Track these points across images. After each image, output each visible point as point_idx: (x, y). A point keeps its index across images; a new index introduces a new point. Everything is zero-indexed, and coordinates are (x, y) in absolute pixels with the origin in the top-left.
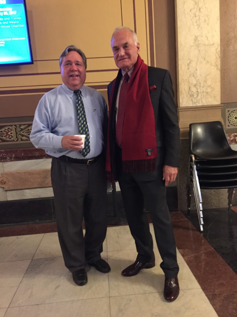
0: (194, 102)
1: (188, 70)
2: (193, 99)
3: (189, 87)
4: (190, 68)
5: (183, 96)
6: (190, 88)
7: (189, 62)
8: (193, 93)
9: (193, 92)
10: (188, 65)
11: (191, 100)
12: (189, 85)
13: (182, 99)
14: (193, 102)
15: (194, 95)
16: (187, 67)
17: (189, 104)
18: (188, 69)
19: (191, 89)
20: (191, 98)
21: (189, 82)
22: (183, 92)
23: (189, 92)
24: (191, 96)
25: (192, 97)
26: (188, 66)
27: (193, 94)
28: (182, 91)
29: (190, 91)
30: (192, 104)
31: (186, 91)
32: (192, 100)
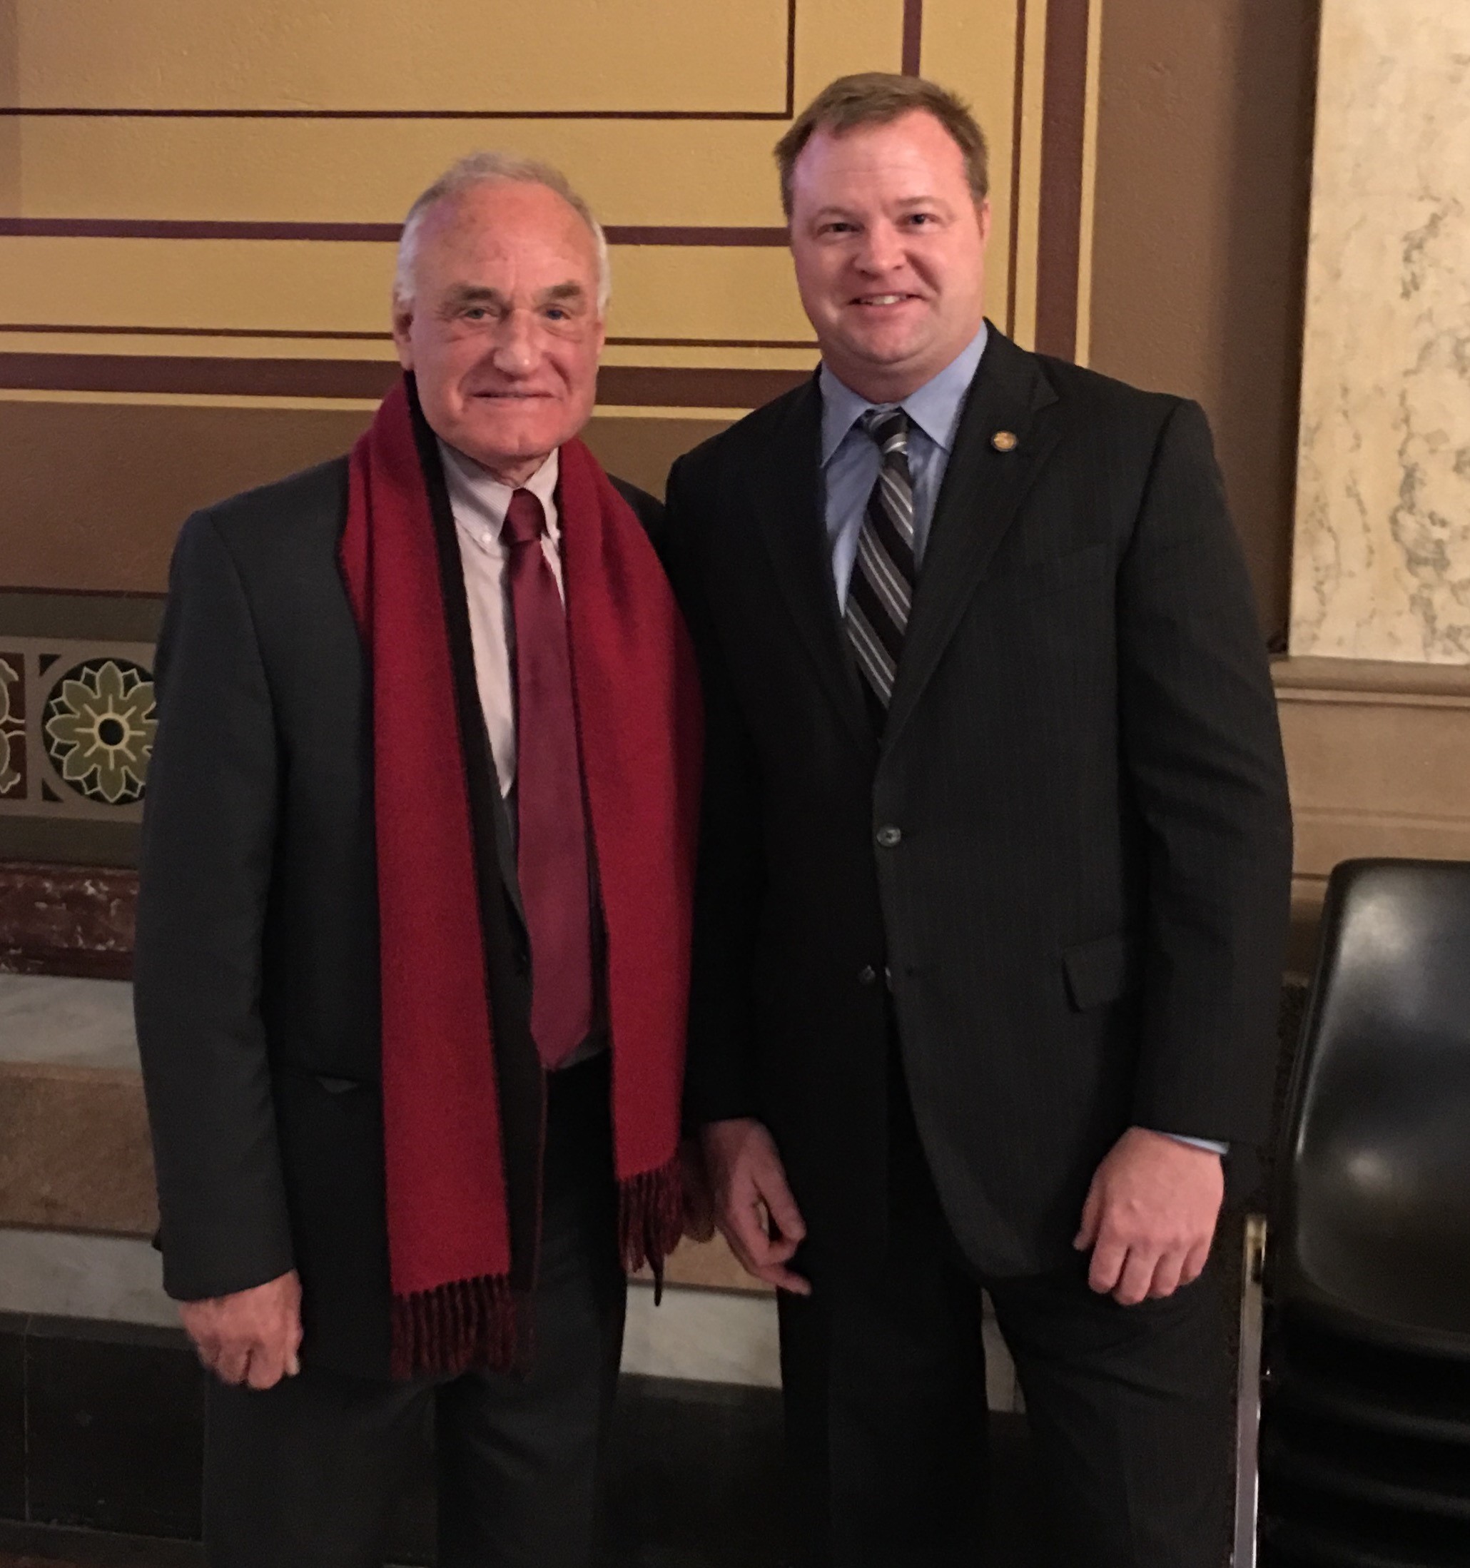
0: (1441, 625)
1: (1406, 294)
2: (1440, 597)
3: (1401, 474)
4: (1430, 283)
5: (1326, 550)
6: (1410, 482)
7: (1422, 213)
8: (1438, 533)
9: (1443, 523)
10: (1414, 245)
11: (1413, 600)
12: (1401, 453)
13: (1319, 585)
14: (1430, 619)
15: (1449, 553)
16: (1395, 269)
17: (1393, 638)
18: (1410, 287)
19: (1420, 495)
20: (1412, 583)
21: (1407, 420)
22: (1333, 516)
23: (1394, 521)
24: (1413, 561)
25: (1427, 572)
26: (1407, 259)
27: (1439, 544)
28: (1323, 509)
29: (1411, 508)
30: (1426, 645)
31: (1363, 511)
32: (1422, 605)
